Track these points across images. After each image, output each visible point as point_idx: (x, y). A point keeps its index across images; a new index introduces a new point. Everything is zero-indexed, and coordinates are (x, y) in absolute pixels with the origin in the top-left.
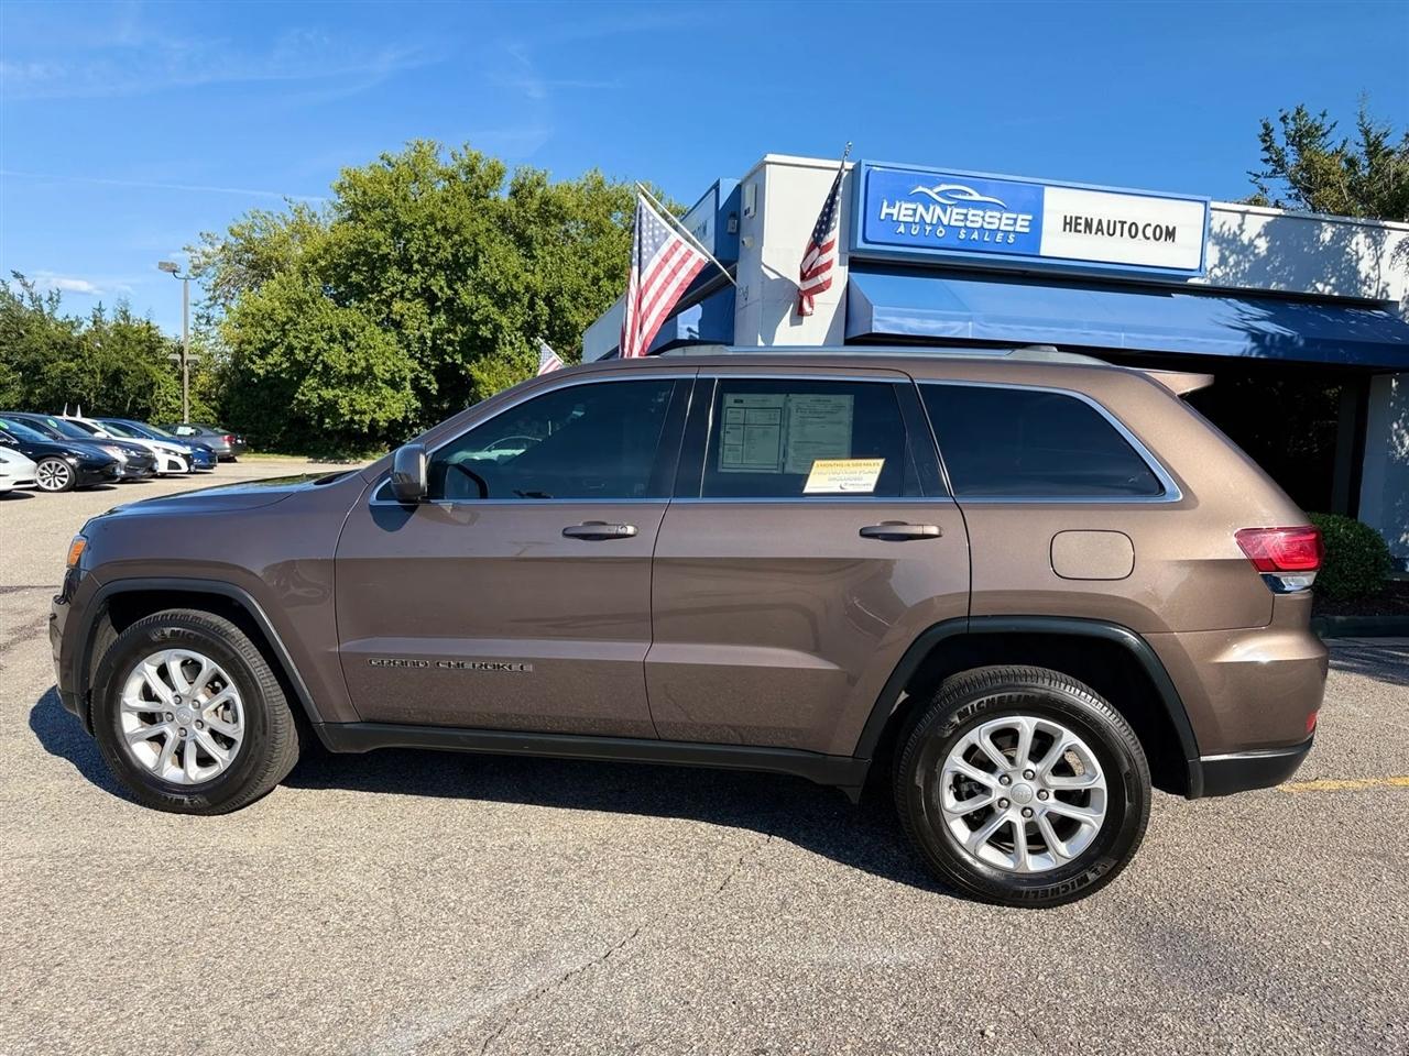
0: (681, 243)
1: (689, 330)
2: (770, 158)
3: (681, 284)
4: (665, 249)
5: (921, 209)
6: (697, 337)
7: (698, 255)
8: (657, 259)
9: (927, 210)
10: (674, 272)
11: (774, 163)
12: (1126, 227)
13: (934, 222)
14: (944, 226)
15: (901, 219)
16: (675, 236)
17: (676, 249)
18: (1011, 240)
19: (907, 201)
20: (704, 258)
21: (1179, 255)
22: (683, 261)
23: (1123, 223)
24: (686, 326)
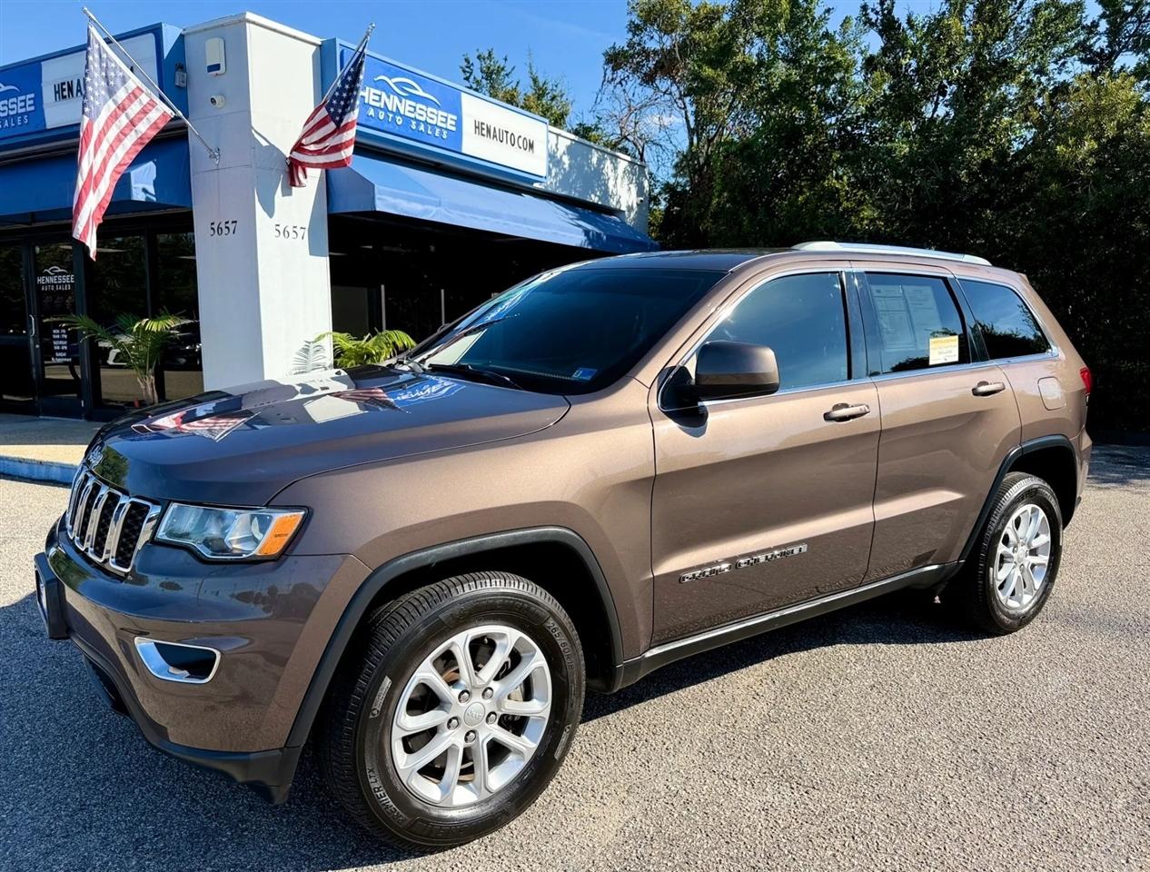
0: (143, 91)
1: (145, 191)
2: (250, 16)
3: (141, 138)
4: (121, 95)
5: (384, 96)
6: (154, 199)
7: (162, 107)
8: (111, 106)
9: (389, 97)
10: (133, 123)
11: (254, 23)
12: (509, 135)
13: (395, 110)
14: (401, 115)
15: (372, 103)
16: (134, 82)
17: (136, 97)
18: (445, 137)
19: (377, 88)
20: (169, 111)
21: (533, 164)
22: (144, 112)
23: (507, 132)
24: (141, 186)
